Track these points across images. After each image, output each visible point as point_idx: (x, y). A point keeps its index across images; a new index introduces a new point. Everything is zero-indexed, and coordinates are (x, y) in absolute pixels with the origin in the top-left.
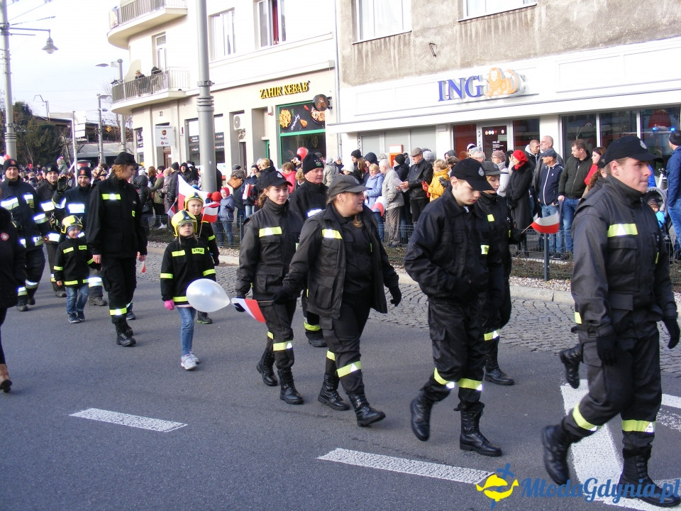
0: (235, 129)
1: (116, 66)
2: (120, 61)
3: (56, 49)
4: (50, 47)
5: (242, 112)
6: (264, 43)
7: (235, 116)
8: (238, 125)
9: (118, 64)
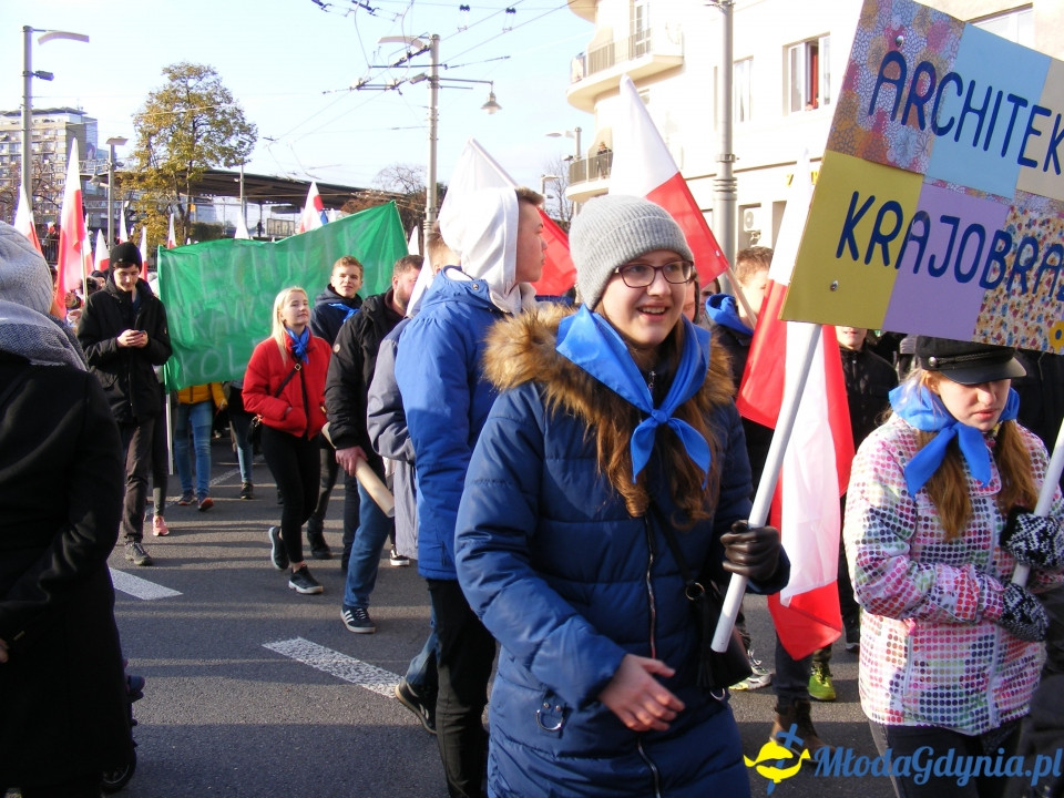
0: (746, 229)
1: (573, 137)
2: (579, 130)
3: (499, 107)
4: (492, 104)
5: (758, 205)
6: (796, 107)
7: (747, 211)
8: (750, 224)
9: (575, 134)
